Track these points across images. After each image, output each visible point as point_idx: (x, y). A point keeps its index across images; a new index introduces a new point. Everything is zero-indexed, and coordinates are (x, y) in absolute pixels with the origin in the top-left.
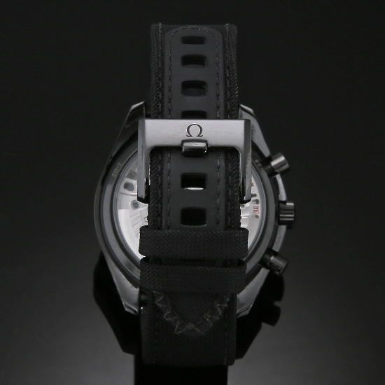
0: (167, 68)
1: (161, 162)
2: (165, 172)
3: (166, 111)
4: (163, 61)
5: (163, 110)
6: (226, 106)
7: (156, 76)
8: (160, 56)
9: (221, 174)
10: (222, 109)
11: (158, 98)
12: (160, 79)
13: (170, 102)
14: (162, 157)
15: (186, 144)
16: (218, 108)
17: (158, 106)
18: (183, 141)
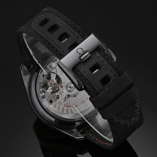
0: (47, 38)
1: (78, 71)
2: (83, 73)
3: (62, 53)
4: (43, 37)
5: (61, 53)
6: (80, 35)
7: (46, 44)
8: (40, 37)
9: (102, 58)
10: (80, 37)
11: (55, 50)
12: (48, 44)
13: (60, 49)
14: (77, 69)
15: (82, 58)
16: (78, 37)
17: (58, 53)
18: (80, 57)
